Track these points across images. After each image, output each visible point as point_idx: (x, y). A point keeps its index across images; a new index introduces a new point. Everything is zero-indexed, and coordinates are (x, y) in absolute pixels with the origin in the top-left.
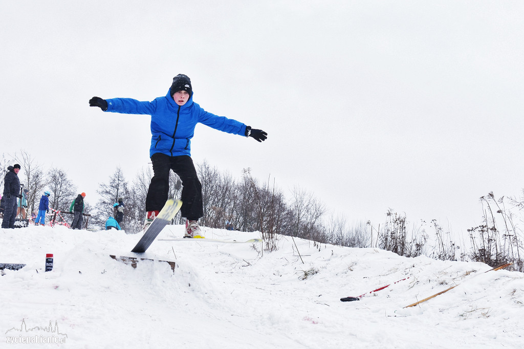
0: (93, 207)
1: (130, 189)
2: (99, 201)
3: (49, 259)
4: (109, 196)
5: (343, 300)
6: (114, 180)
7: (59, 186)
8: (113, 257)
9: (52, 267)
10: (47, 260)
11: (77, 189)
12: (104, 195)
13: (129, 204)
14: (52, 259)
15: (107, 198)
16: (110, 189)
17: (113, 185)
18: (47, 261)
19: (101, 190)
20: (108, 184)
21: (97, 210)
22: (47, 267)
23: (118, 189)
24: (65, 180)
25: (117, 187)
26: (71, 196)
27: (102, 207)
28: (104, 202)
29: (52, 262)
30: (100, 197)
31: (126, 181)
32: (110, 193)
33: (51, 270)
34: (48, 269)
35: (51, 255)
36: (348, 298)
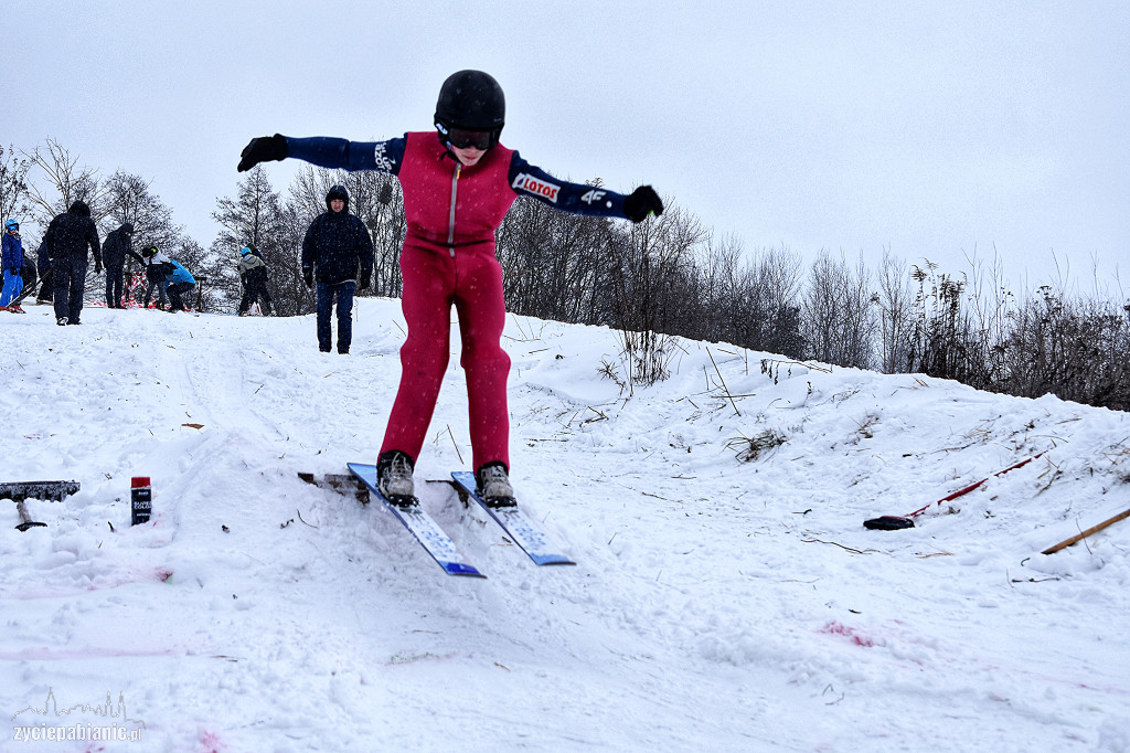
0: (207, 250)
1: (284, 208)
2: (220, 237)
3: (141, 492)
4: (241, 226)
5: (871, 525)
6: (249, 191)
7: (131, 211)
8: (307, 478)
9: (149, 511)
10: (134, 493)
11: (172, 215)
12: (229, 223)
13: (284, 241)
14: (149, 491)
15: (234, 230)
16: (240, 209)
17: (248, 201)
18: (136, 497)
19: (221, 213)
20: (236, 199)
21: (216, 256)
22: (135, 512)
23: (257, 209)
24: (143, 196)
25: (255, 205)
26: (158, 231)
27: (227, 250)
28: (231, 239)
29: (148, 498)
30: (220, 227)
31: (274, 192)
32: (240, 219)
33: (147, 519)
34: (140, 516)
35: (146, 481)
36: (883, 518)
